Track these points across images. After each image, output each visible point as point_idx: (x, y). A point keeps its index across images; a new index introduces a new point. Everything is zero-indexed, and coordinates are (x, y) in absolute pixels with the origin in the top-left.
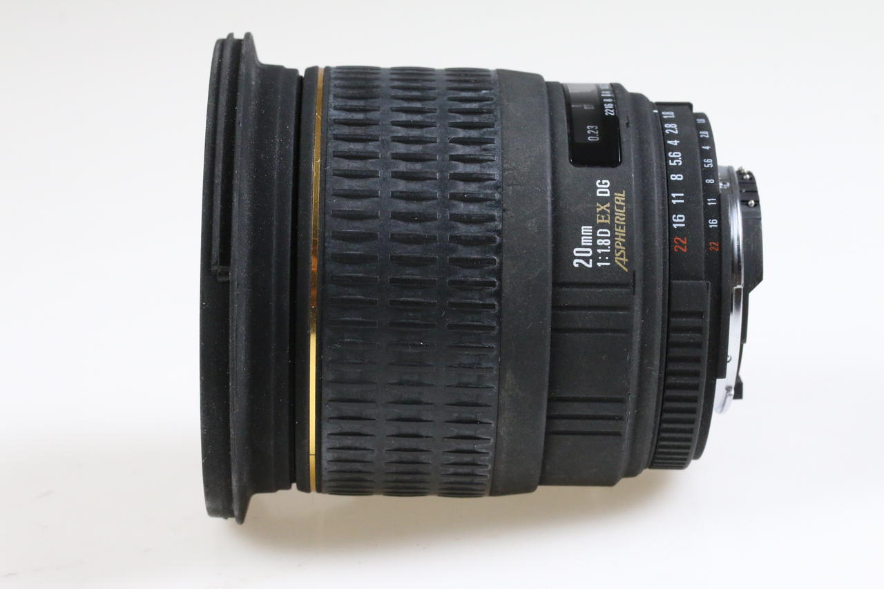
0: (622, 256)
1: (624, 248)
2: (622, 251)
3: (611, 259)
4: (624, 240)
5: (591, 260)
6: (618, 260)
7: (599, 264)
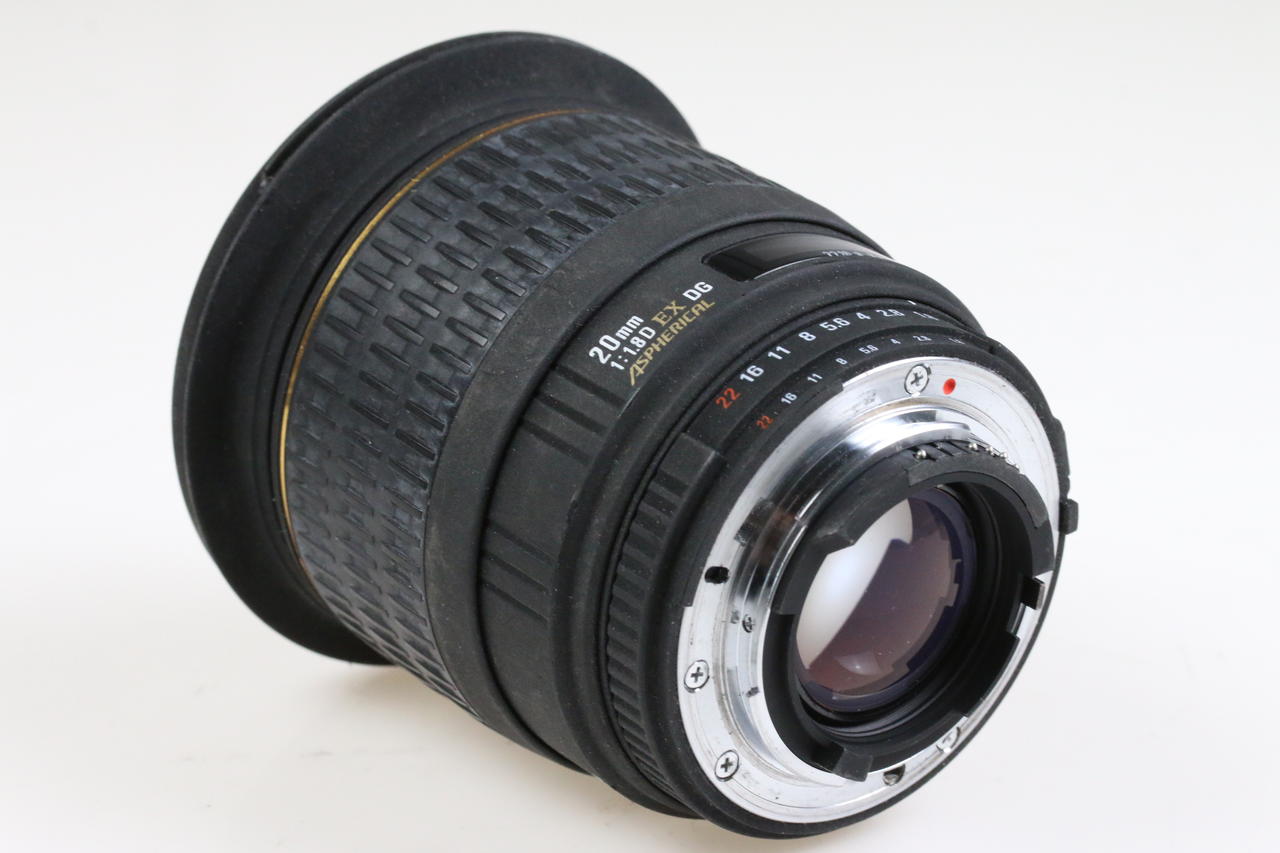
0: (641, 366)
1: (651, 358)
2: (646, 360)
3: (627, 367)
4: (658, 349)
5: (609, 356)
6: (634, 369)
7: (613, 364)
